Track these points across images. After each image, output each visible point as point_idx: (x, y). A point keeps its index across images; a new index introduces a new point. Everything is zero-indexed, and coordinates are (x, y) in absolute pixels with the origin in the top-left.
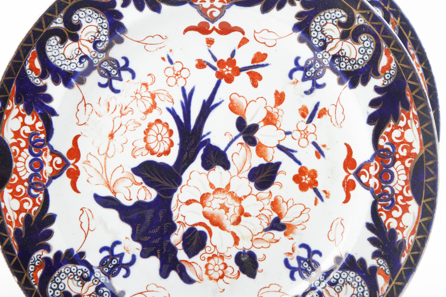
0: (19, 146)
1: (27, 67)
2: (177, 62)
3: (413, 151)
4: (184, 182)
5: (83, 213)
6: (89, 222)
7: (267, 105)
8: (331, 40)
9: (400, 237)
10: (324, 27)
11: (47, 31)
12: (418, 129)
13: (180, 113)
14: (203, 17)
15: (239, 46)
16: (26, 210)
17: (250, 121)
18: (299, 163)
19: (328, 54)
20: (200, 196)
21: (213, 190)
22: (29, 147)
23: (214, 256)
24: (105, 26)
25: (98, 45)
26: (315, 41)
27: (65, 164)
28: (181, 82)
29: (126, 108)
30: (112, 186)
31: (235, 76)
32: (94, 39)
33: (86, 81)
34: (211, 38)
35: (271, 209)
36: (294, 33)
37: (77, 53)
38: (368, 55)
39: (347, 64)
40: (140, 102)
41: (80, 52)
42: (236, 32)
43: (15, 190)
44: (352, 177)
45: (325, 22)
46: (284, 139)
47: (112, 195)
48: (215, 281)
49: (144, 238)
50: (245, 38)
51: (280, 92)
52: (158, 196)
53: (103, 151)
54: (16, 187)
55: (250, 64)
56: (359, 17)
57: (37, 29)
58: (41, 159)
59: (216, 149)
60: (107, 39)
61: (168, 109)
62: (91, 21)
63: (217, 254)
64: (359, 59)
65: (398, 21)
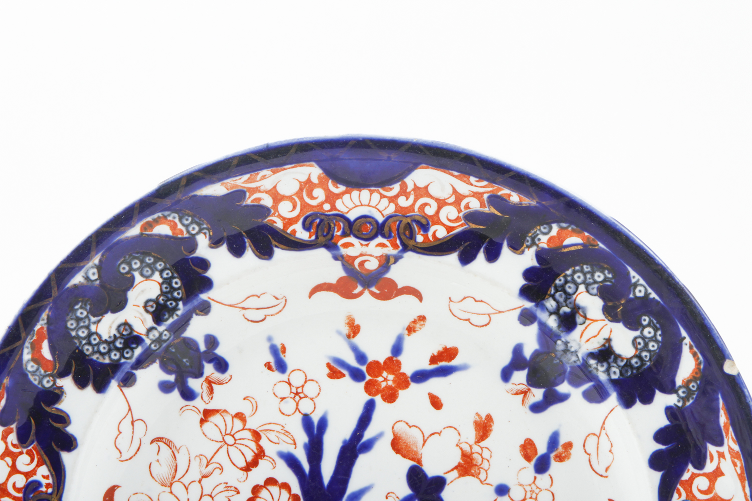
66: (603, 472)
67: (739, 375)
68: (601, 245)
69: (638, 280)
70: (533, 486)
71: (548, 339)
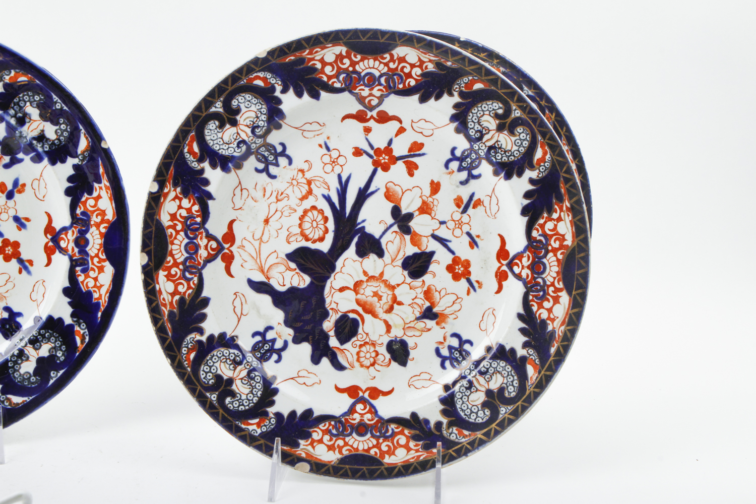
0: (175, 229)
1: (186, 150)
2: (334, 149)
3: (565, 243)
4: (338, 269)
5: (236, 297)
6: (242, 307)
7: (423, 194)
8: (487, 131)
9: (550, 328)
10: (481, 119)
11: (206, 115)
12: (571, 221)
13: (335, 199)
14: (361, 105)
15: (396, 135)
16: (181, 293)
17: (406, 209)
18: (453, 253)
19: (484, 145)
20: (354, 283)
21: (367, 278)
22: (185, 230)
23: (366, 343)
24: (264, 111)
25: (256, 130)
26: (472, 132)
27: (220, 248)
28: (338, 170)
29: (282, 194)
30: (266, 271)
31: (392, 165)
32: (253, 125)
33: (243, 166)
34: (368, 127)
35: (423, 298)
36: (451, 124)
37: (235, 137)
38: (524, 147)
39: (503, 155)
40: (296, 188)
41: (238, 137)
42: (394, 121)
43: (170, 272)
44: (504, 268)
45: (482, 113)
46: (439, 228)
47: (266, 280)
48: (366, 369)
49: (297, 324)
50: (403, 127)
51: (436, 182)
52: (311, 283)
53: (257, 236)
54: (171, 270)
55: (406, 153)
56: (515, 110)
57: (197, 113)
58: (197, 242)
59: (371, 237)
60: (266, 125)
61: (324, 196)
62: (250, 107)
63: (368, 341)
64: (514, 151)
65: (553, 117)
66: (42, 198)
67: (109, 148)
68: (38, 82)
69: (57, 100)
70: (6, 207)
71: (11, 130)
